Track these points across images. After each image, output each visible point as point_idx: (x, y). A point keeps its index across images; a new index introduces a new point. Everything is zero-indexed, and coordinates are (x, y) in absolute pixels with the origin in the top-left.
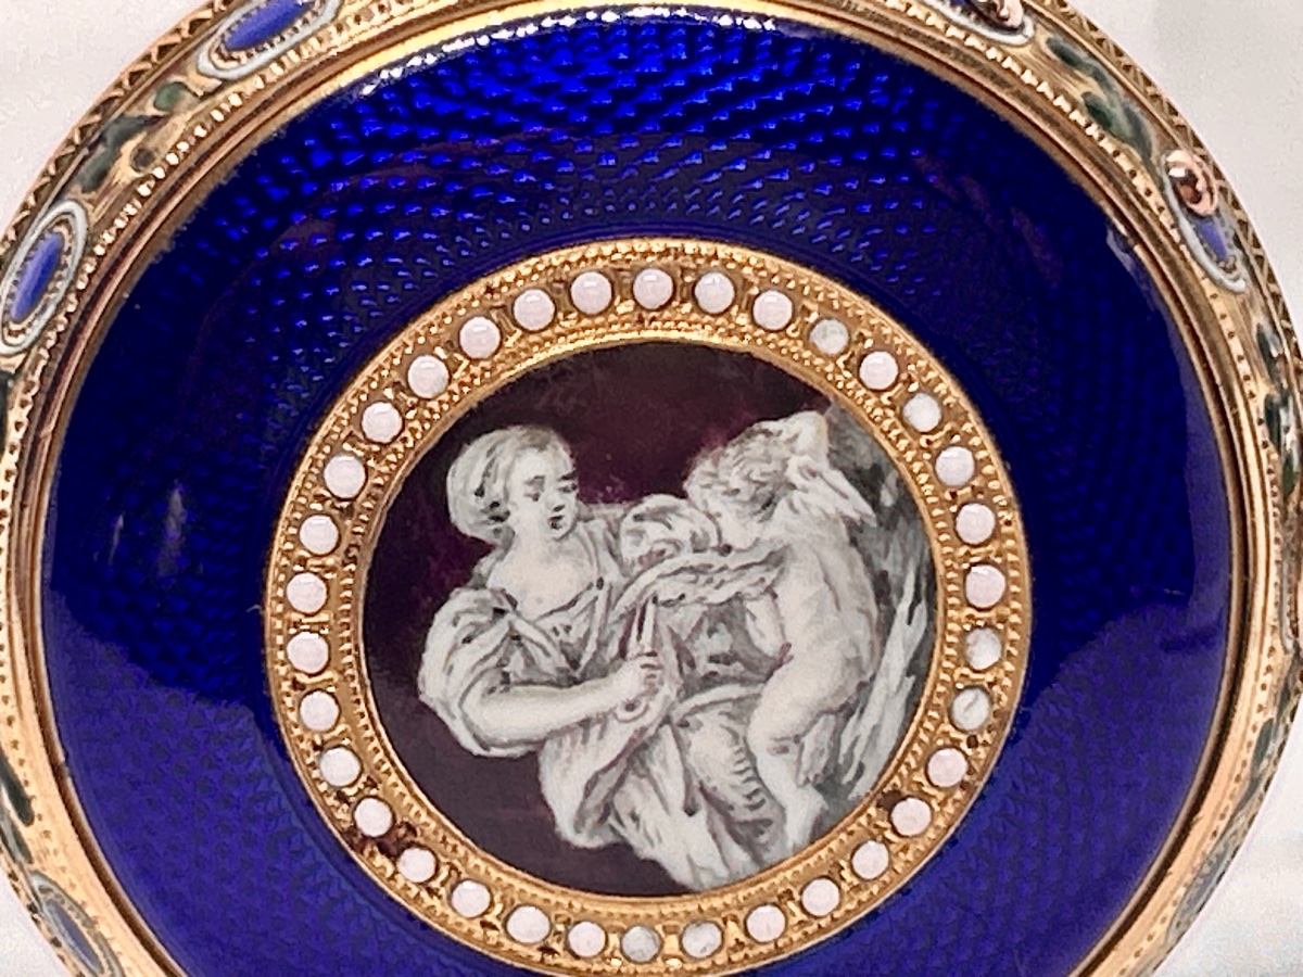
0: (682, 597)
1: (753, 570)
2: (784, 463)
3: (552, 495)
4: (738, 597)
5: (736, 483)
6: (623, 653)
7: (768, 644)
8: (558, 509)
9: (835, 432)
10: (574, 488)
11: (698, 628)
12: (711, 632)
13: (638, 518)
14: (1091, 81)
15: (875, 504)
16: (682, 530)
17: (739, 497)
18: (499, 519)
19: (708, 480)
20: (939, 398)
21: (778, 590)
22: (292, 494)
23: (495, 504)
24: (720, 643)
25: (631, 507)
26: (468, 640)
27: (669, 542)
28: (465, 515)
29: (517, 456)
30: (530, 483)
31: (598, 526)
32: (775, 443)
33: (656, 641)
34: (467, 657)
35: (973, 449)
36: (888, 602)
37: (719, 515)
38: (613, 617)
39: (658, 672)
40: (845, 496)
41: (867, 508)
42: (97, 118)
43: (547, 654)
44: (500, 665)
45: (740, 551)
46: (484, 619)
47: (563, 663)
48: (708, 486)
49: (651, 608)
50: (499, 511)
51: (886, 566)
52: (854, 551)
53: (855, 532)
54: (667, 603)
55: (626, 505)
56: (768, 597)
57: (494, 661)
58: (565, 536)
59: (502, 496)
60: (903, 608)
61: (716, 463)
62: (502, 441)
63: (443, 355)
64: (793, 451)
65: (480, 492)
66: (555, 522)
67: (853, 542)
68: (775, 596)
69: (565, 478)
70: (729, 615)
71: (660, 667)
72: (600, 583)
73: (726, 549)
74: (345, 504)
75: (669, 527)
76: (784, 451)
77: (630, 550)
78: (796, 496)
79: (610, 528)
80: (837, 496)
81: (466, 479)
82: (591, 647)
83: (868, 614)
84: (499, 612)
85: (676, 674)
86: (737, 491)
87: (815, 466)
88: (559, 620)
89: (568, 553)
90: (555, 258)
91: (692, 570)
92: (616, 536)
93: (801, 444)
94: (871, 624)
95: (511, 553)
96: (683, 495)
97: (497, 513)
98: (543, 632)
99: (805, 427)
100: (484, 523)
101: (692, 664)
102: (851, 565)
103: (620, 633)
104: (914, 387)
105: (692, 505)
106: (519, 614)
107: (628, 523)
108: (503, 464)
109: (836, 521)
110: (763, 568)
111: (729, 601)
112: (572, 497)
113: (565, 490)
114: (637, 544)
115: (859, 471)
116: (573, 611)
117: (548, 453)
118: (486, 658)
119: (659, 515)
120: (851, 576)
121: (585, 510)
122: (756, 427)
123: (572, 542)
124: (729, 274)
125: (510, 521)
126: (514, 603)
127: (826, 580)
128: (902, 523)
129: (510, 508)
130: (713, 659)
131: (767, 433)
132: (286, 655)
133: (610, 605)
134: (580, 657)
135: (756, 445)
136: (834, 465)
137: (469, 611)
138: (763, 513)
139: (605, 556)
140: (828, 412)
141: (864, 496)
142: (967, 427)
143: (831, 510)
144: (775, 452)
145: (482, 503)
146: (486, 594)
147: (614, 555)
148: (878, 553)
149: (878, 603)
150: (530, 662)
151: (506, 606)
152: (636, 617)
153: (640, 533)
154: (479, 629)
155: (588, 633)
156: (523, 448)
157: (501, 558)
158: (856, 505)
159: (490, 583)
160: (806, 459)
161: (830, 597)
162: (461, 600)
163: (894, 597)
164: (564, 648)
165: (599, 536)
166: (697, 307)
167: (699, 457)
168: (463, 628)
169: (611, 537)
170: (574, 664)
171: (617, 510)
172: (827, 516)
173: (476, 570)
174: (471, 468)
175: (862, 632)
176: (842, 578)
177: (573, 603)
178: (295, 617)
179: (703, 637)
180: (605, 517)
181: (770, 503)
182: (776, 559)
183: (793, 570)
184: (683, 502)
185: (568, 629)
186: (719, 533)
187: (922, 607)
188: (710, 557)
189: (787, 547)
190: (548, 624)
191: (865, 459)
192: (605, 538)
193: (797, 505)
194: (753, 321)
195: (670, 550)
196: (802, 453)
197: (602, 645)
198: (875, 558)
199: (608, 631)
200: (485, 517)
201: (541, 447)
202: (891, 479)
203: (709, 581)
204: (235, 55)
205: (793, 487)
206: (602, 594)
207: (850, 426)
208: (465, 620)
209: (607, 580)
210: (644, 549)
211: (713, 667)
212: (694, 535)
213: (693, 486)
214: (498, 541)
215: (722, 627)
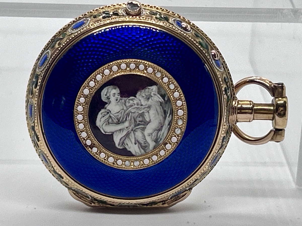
0: (135, 112)
1: (146, 108)
2: (151, 93)
3: (116, 96)
4: (143, 112)
5: (144, 95)
6: (126, 120)
7: (148, 120)
8: (117, 98)
9: (159, 89)
10: (120, 95)
11: (137, 117)
12: (139, 117)
13: (129, 100)
14: (200, 39)
15: (164, 100)
16: (135, 102)
17: (144, 98)
18: (108, 99)
19: (140, 95)
20: (174, 85)
21: (149, 111)
22: (79, 94)
23: (108, 97)
24: (140, 119)
25: (128, 98)
26: (103, 117)
27: (134, 104)
28: (104, 98)
30: (113, 94)
31: (123, 101)
32: (150, 90)
33: (131, 118)
34: (103, 119)
35: (179, 93)
36: (166, 114)
37: (141, 100)
38: (125, 114)
39: (131, 123)
40: (160, 98)
41: (163, 100)
42: (53, 38)
43: (115, 119)
44: (108, 121)
45: (144, 106)
46: (106, 114)
47: (117, 121)
48: (140, 96)
49: (130, 113)
50: (109, 98)
51: (166, 109)
52: (161, 107)
53: (161, 103)
54: (133, 113)
55: (127, 98)
56: (148, 113)
57: (107, 120)
58: (118, 102)
59: (109, 96)
60: (168, 115)
61: (141, 92)
62: (110, 87)
63: (101, 75)
64: (152, 91)
65: (106, 95)
66: (117, 100)
67: (161, 105)
68: (149, 113)
69: (119, 93)
70: (142, 115)
71: (131, 122)
72: (123, 109)
73: (142, 105)
74: (86, 96)
75: (134, 101)
76: (151, 91)
77: (128, 104)
78: (152, 98)
79: (125, 101)
80: (158, 98)
81: (104, 93)
82: (121, 119)
83: (163, 116)
84: (108, 113)
85: (134, 123)
86: (144, 97)
87: (155, 94)
88: (117, 114)
89: (118, 104)
90: (119, 61)
91: (136, 108)
92: (126, 102)
93: (153, 90)
94: (163, 117)
95: (110, 104)
96: (136, 97)
97: (108, 98)
98: (114, 116)
99: (154, 88)
100: (107, 99)
101: (136, 122)
102: (160, 109)
103: (126, 117)
104: (171, 83)
105: (137, 98)
106: (111, 113)
107: (127, 100)
108: (109, 91)
109: (158, 102)
110: (147, 108)
111: (142, 113)
112: (119, 96)
113: (118, 95)
114: (129, 103)
115: (162, 95)
116: (119, 113)
117: (116, 90)
118: (106, 119)
119: (132, 100)
120: (160, 110)
121: (121, 98)
122: (147, 87)
123: (119, 103)
124: (144, 65)
125: (110, 99)
126: (110, 112)
127: (157, 110)
128: (168, 103)
129: (110, 98)
130: (139, 121)
131: (149, 88)
132: (77, 118)
133: (124, 112)
134: (120, 120)
135: (147, 90)
136: (158, 94)
137: (104, 112)
138: (147, 100)
139: (124, 105)
140: (158, 86)
142: (178, 89)
143: (157, 100)
144: (149, 91)
145: (106, 97)
146: (106, 110)
147: (125, 105)
148: (164, 107)
149: (164, 114)
150: (112, 120)
151: (109, 112)
152: (128, 115)
153: (129, 102)
154: (105, 115)
155: (121, 117)
156: (113, 89)
157: (109, 105)
158: (161, 100)
159: (107, 108)
160: (154, 93)
161: (157, 113)
162: (103, 111)
163: (167, 114)
164: (117, 119)
165: (123, 102)
166: (139, 69)
167: (138, 92)
168: (103, 115)
169: (125, 103)
170: (119, 121)
171: (126, 99)
172: (157, 101)
173: (105, 106)
174: (105, 91)
175: (162, 118)
176: (159, 110)
177: (119, 112)
178: (78, 112)
179: (138, 118)
180: (124, 100)
181: (148, 99)
182: (149, 107)
183: (152, 108)
184: (136, 98)
185: (118, 116)
186: (141, 103)
187: (171, 116)
188: (139, 106)
189: (151, 105)
190: (115, 115)
191: (163, 92)
192: (124, 103)
193: (153, 99)
194: (147, 72)
195: (134, 105)
196: (154, 92)
197: (123, 118)
198: (164, 108)
199: (124, 116)
200: (106, 99)
201: (115, 89)
202: (167, 96)
203: (139, 110)
204: (74, 29)
205: (152, 96)
206: (123, 111)
207: (161, 88)
208: (103, 114)
209: (124, 109)
210: (130, 104)
211: (139, 122)
212: (137, 103)
213: (137, 96)
214: (108, 102)
215: (141, 117)
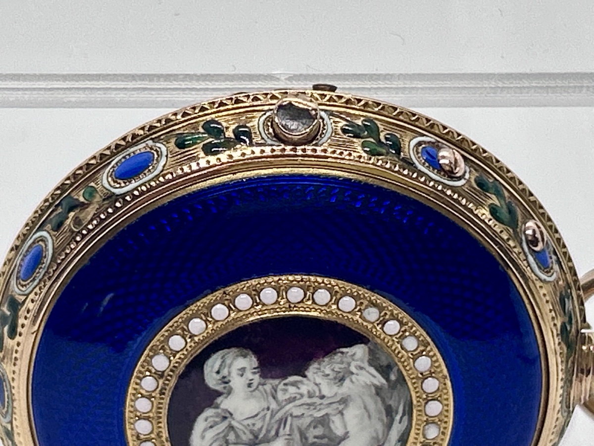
0: (303, 414)
1: (334, 405)
2: (349, 364)
3: (249, 375)
4: (327, 414)
5: (328, 371)
6: (277, 434)
7: (339, 431)
8: (252, 380)
10: (258, 372)
11: (309, 426)
12: (315, 427)
13: (285, 384)
14: (493, 197)
16: (304, 389)
17: (329, 377)
18: (226, 383)
19: (315, 371)
20: (417, 338)
21: (344, 412)
22: (138, 367)
23: (224, 377)
24: (319, 431)
25: (283, 380)
26: (211, 427)
27: (299, 394)
29: (234, 359)
30: (240, 370)
31: (268, 387)
32: (346, 357)
33: (291, 429)
34: (210, 434)
35: (431, 357)
36: (391, 416)
37: (320, 384)
38: (273, 421)
40: (374, 376)
41: (384, 381)
43: (245, 433)
44: (225, 437)
45: (328, 398)
46: (217, 419)
47: (251, 437)
48: (316, 373)
49: (289, 419)
50: (226, 380)
51: (391, 403)
53: (378, 390)
54: (296, 417)
55: (280, 380)
56: (339, 415)
57: (222, 435)
58: (254, 391)
59: (227, 374)
60: (398, 418)
61: (319, 364)
62: (229, 353)
63: (204, 318)
64: (353, 360)
65: (218, 372)
66: (249, 385)
67: (378, 394)
68: (342, 414)
69: (255, 368)
70: (324, 421)
71: (292, 439)
72: (268, 409)
73: (322, 397)
74: (160, 373)
75: (299, 388)
76: (350, 360)
77: (281, 396)
78: (354, 377)
79: (273, 387)
80: (370, 376)
81: (212, 367)
82: (264, 431)
83: (382, 420)
84: (225, 418)
85: (300, 442)
86: (328, 375)
87: (362, 365)
88: (250, 422)
89: (255, 397)
90: (254, 282)
91: (308, 404)
92: (276, 391)
93: (356, 357)
94: (383, 424)
96: (305, 376)
97: (225, 381)
98: (244, 426)
99: (359, 351)
100: (220, 384)
101: (306, 439)
102: (376, 403)
103: (276, 427)
104: (407, 334)
105: (309, 380)
106: (234, 419)
107: (281, 386)
108: (228, 362)
109: (370, 386)
110: (338, 404)
111: (323, 416)
112: (257, 376)
113: (254, 373)
114: (285, 394)
115: (381, 367)
116: (256, 418)
117: (247, 359)
118: (218, 434)
119: (294, 384)
120: (375, 406)
121: (263, 381)
122: (338, 350)
123: (257, 393)
124: (329, 290)
125: (231, 384)
126: (231, 414)
127: (365, 408)
128: (398, 386)
129: (231, 379)
130: (315, 437)
131: (342, 353)
132: (134, 427)
133: (272, 416)
134: (259, 435)
135: (338, 357)
136: (371, 365)
137: (211, 416)
138: (339, 383)
139: (271, 398)
141: (383, 376)
142: (429, 349)
143: (368, 383)
144: (345, 360)
145: (219, 377)
146: (219, 411)
147: (274, 398)
148: (388, 398)
149: (387, 416)
150: (237, 436)
151: (228, 415)
152: (283, 421)
153: (286, 390)
154: (216, 423)
155: (262, 427)
156: (237, 356)
157: (226, 398)
158: (380, 380)
160: (359, 363)
161: (366, 415)
162: (209, 412)
163: (394, 414)
164: (252, 432)
166: (314, 302)
167: (312, 362)
168: (210, 422)
169: (273, 391)
170: (256, 437)
171: (276, 382)
172: (367, 385)
173: (215, 401)
174: (215, 363)
175: (380, 427)
176: (372, 407)
177: (256, 415)
178: (138, 414)
179: (312, 429)
180: (271, 384)
181: (342, 380)
182: (344, 401)
183: (351, 404)
184: (304, 379)
185: (254, 425)
186: (320, 390)
187: (406, 418)
188: (315, 400)
189: (349, 396)
190: (246, 422)
191: (384, 363)
192: (271, 392)
193: (354, 380)
194: (338, 308)
195: (298, 396)
196: (357, 361)
197: (268, 431)
199: (271, 426)
200: (220, 382)
201: (245, 356)
202: (395, 369)
203: (314, 409)
204: (119, 181)
205: (352, 373)
206: (269, 412)
207: (378, 350)
208: (209, 420)
209: (271, 407)
210: (287, 396)
211: (316, 440)
212: (309, 392)
213: (310, 373)
214: (225, 391)
215: (320, 426)
